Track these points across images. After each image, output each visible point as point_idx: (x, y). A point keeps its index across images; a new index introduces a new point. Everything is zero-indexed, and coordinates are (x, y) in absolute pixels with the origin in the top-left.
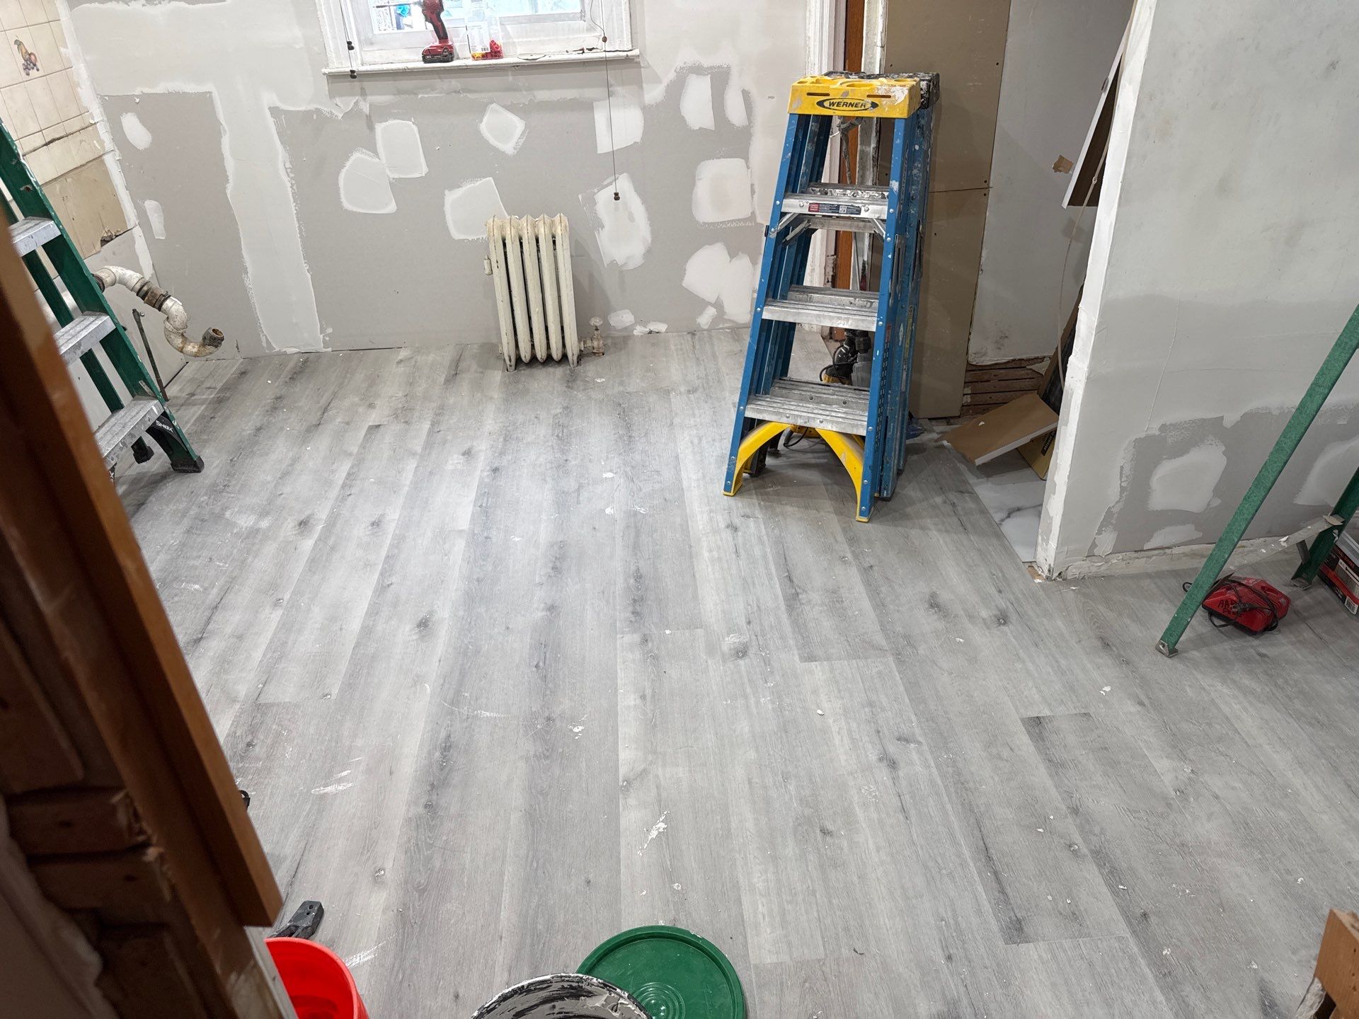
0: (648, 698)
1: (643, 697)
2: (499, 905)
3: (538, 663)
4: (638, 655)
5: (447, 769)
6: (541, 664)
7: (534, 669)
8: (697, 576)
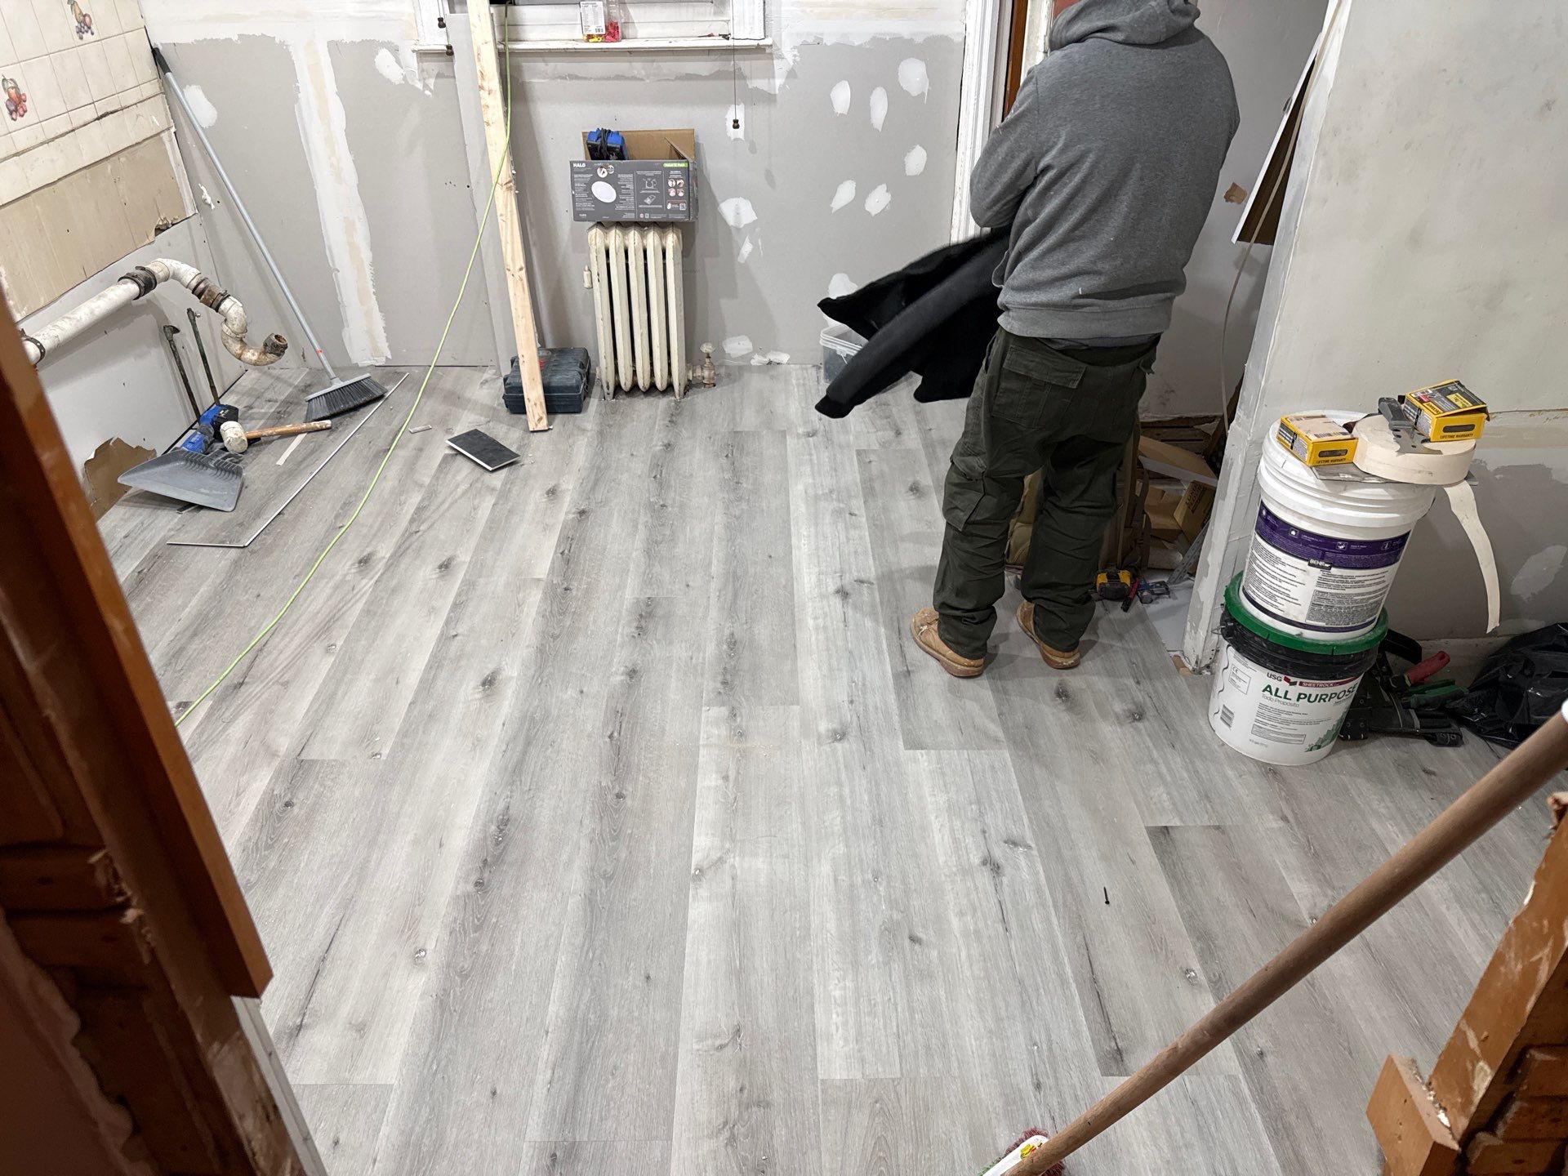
0: (732, 778)
1: (726, 778)
2: (548, 997)
3: (612, 734)
4: (723, 731)
5: (503, 845)
6: (616, 734)
7: (608, 740)
8: (798, 646)
